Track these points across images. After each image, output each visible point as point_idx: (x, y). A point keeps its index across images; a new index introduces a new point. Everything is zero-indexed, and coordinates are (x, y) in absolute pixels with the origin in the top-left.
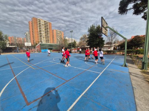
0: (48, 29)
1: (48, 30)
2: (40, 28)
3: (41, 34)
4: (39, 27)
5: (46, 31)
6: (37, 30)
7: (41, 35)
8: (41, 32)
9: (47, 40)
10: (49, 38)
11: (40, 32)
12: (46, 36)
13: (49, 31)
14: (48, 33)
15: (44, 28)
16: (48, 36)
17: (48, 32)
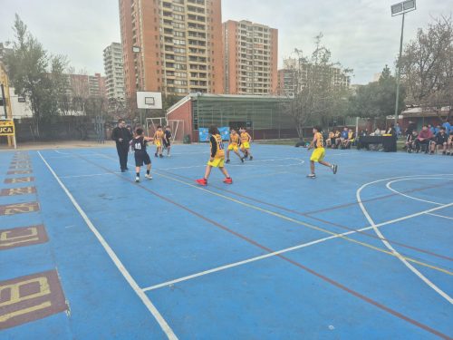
0: (202, 19)
1: (202, 27)
2: (169, 18)
3: (171, 48)
4: (166, 14)
5: (194, 33)
6: (156, 28)
7: (172, 57)
8: (171, 39)
9: (196, 82)
10: (207, 71)
11: (166, 39)
12: (193, 58)
13: (206, 31)
14: (202, 43)
15: (188, 20)
16: (203, 59)
17: (203, 35)
